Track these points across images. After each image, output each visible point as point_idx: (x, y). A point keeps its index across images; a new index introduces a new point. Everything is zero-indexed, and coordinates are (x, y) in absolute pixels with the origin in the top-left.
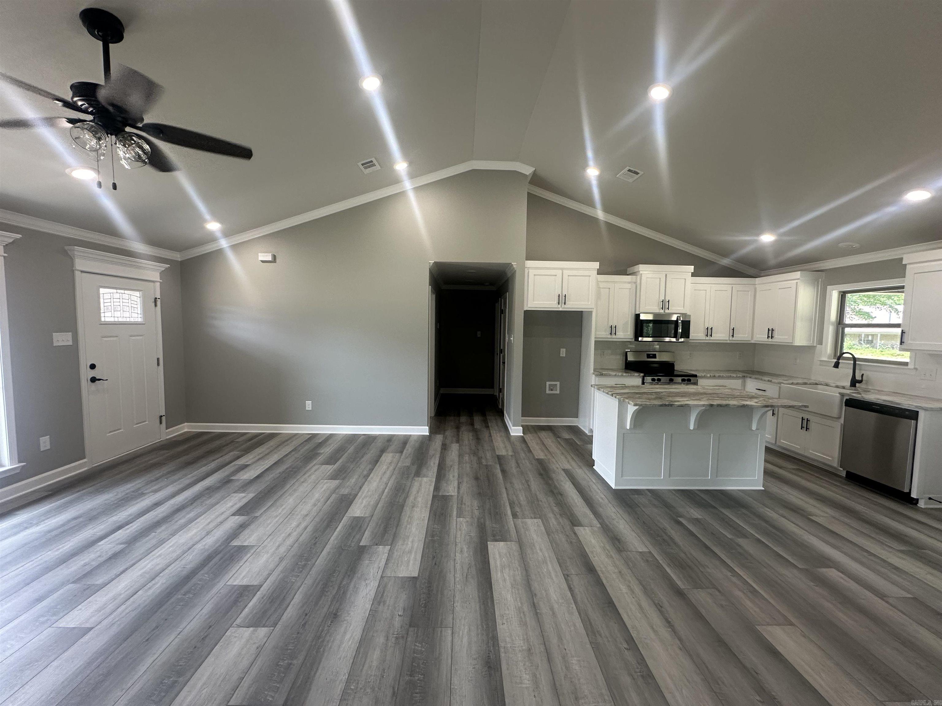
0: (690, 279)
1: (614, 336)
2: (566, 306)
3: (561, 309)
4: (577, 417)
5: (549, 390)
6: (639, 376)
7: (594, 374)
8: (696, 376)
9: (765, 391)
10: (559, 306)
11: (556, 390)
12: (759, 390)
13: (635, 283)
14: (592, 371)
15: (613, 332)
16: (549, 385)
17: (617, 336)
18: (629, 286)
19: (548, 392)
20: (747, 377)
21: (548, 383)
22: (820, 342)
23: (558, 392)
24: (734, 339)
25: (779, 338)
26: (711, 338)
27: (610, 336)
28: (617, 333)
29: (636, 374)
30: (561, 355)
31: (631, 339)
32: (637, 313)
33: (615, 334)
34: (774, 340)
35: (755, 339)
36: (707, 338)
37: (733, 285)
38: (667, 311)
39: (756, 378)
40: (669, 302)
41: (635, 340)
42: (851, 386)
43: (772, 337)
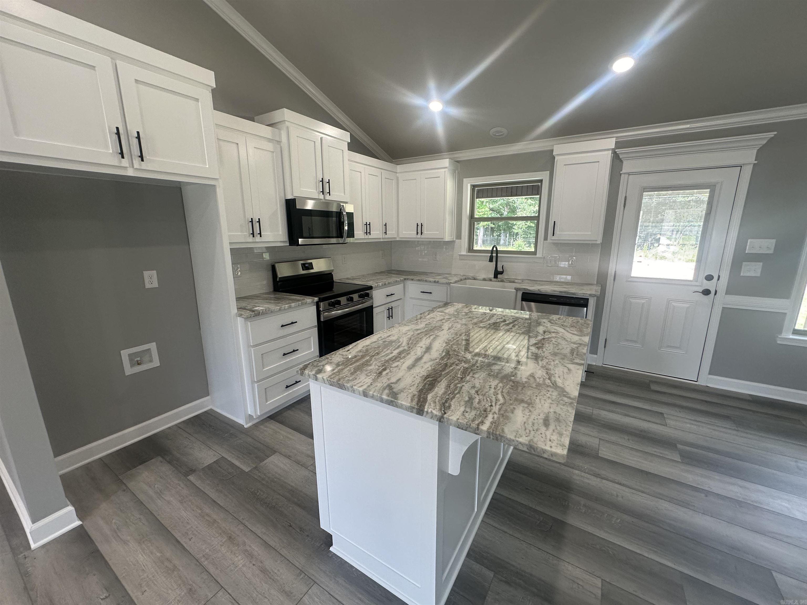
0: (347, 153)
1: (258, 239)
2: (144, 165)
3: (130, 173)
4: (208, 394)
5: (132, 365)
6: (312, 302)
7: (240, 315)
8: (371, 288)
9: (431, 293)
10: (125, 163)
11: (151, 361)
12: (424, 292)
13: (279, 142)
14: (235, 311)
15: (257, 231)
16: (130, 355)
17: (263, 239)
18: (270, 146)
19: (129, 370)
20: (407, 279)
21: (125, 354)
22: (459, 236)
23: (156, 363)
24: (386, 236)
25: (428, 234)
26: (370, 237)
27: (251, 239)
28: (262, 233)
29: (309, 300)
30: (148, 286)
31: (284, 242)
32: (289, 197)
33: (260, 234)
34: (423, 236)
35: (401, 236)
36: (366, 237)
37: (382, 171)
38: (328, 197)
39: (419, 280)
40: (329, 182)
41: (291, 244)
42: (494, 278)
43: (422, 233)
